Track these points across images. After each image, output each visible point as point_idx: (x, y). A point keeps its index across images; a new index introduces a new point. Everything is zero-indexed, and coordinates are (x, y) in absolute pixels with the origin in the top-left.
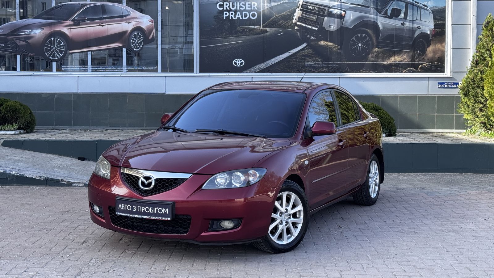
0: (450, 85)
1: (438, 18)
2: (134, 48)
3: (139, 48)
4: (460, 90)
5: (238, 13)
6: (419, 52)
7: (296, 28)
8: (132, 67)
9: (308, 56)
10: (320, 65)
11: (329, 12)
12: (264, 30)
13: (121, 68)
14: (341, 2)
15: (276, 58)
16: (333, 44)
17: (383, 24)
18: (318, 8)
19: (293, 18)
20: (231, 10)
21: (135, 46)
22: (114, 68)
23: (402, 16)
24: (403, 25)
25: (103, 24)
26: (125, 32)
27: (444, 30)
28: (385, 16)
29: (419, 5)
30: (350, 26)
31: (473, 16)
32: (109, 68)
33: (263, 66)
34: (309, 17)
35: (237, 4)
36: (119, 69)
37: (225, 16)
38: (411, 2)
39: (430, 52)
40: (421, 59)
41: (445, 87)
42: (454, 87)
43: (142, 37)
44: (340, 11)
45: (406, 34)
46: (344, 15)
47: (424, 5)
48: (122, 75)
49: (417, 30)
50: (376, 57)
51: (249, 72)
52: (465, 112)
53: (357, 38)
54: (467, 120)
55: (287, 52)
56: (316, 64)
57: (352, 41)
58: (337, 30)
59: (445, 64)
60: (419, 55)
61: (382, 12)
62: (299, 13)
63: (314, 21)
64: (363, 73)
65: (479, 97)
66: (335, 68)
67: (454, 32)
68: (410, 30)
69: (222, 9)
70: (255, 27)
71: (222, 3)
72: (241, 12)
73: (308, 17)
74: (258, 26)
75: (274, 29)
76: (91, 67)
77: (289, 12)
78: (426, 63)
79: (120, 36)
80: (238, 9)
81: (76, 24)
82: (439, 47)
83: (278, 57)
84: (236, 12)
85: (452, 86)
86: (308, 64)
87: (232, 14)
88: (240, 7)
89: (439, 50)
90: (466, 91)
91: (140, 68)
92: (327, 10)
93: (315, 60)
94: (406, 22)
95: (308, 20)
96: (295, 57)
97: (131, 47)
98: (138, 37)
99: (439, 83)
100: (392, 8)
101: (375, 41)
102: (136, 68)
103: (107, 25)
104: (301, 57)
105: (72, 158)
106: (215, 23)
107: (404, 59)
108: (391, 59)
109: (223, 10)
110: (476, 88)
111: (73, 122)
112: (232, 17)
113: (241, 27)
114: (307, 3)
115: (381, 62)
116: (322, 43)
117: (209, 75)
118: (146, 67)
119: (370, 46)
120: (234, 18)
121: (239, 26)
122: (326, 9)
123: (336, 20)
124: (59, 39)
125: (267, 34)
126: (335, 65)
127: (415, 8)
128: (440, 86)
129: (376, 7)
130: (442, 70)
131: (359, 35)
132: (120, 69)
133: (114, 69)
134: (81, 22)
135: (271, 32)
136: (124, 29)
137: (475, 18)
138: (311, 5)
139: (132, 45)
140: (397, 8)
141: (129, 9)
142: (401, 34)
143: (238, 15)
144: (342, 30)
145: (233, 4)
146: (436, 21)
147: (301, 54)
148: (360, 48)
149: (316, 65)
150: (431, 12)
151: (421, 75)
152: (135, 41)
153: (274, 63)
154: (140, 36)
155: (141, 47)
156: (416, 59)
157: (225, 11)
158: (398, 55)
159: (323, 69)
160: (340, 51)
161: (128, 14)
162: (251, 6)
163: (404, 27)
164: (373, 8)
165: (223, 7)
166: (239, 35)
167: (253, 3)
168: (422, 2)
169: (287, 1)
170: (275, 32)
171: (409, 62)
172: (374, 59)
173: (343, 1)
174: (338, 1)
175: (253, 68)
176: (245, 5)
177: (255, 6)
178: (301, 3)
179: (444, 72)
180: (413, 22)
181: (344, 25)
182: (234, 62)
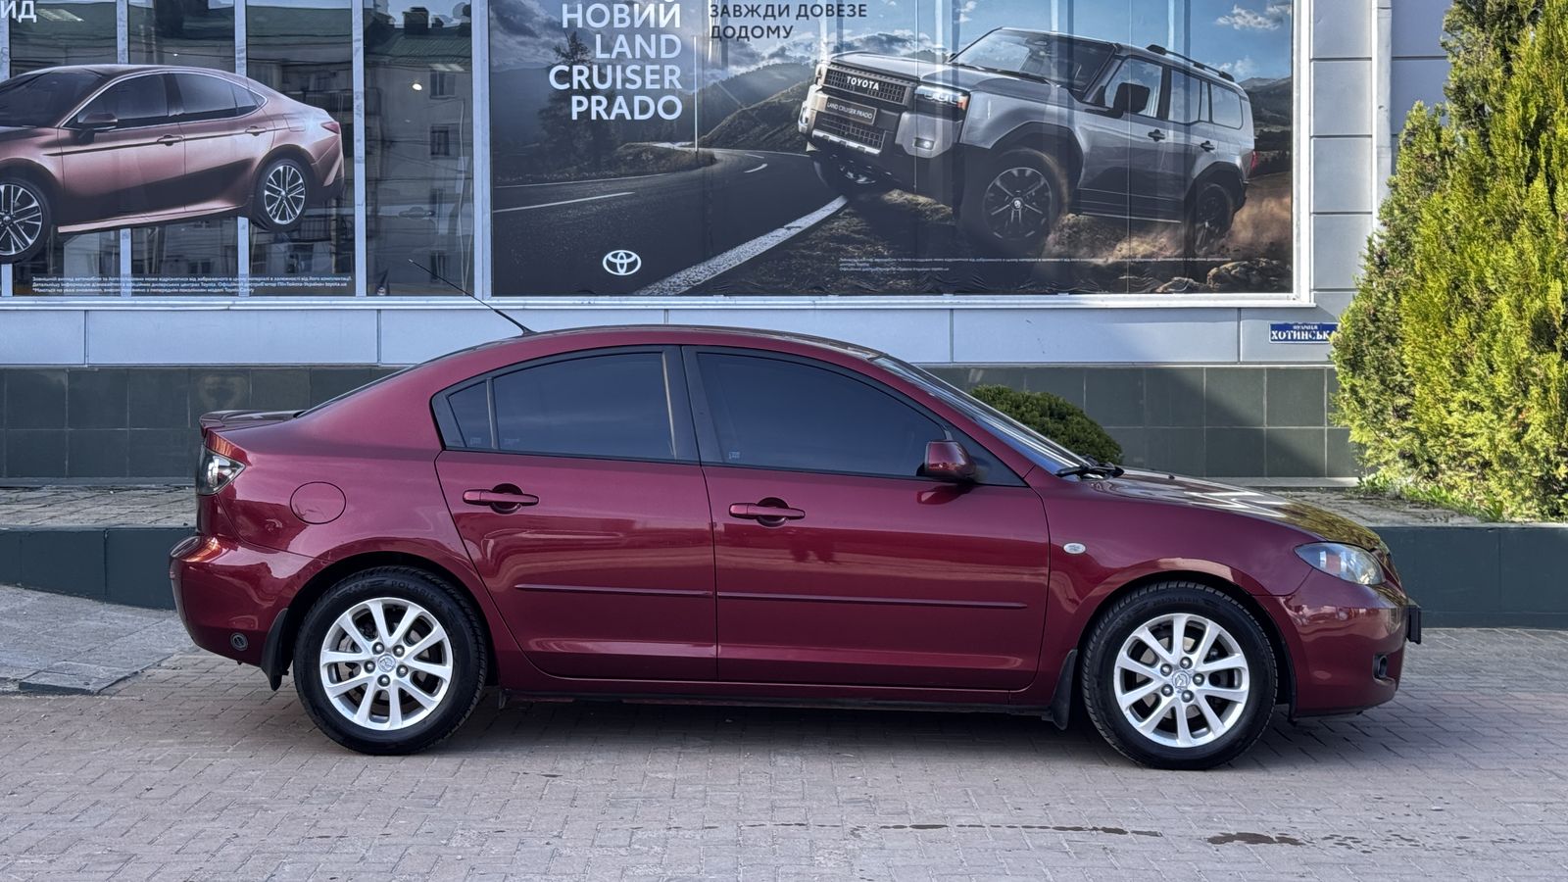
0: (1309, 331)
1: (1268, 114)
2: (275, 216)
3: (290, 218)
4: (1334, 349)
5: (620, 99)
7: (809, 148)
8: (268, 279)
9: (847, 240)
10: (888, 270)
11: (916, 97)
12: (704, 155)
13: (232, 281)
14: (955, 65)
15: (743, 246)
16: (930, 200)
17: (1092, 137)
18: (880, 82)
19: (798, 116)
20: (594, 91)
21: (277, 211)
22: (207, 282)
23: (1151, 110)
24: (1156, 139)
25: (170, 137)
26: (245, 164)
27: (1288, 153)
28: (1098, 108)
29: (1206, 72)
30: (984, 141)
31: (1380, 107)
32: (192, 282)
33: (701, 273)
34: (852, 111)
35: (614, 70)
37: (575, 110)
38: (1180, 65)
39: (1244, 225)
40: (1216, 247)
41: (1292, 340)
42: (1322, 340)
43: (301, 181)
44: (950, 93)
45: (1165, 168)
46: (964, 107)
47: (1223, 75)
48: (232, 305)
49: (1200, 153)
50: (1069, 242)
51: (656, 292)
52: (1352, 421)
53: (1008, 180)
54: (1362, 447)
55: (781, 226)
56: (874, 265)
57: (990, 191)
58: (944, 155)
59: (1291, 264)
60: (1210, 233)
61: (1089, 96)
62: (819, 101)
63: (868, 126)
64: (1027, 293)
65: (1394, 374)
66: (937, 277)
67: (1318, 161)
68: (1180, 154)
69: (567, 86)
70: (677, 146)
71: (567, 69)
72: (629, 97)
73: (848, 114)
74: (683, 144)
75: (737, 152)
76: (130, 279)
77: (787, 96)
78: (1227, 263)
79: (226, 178)
80: (619, 86)
81: (80, 137)
82: (1272, 208)
83: (753, 242)
84: (611, 96)
85: (1315, 335)
86: (850, 265)
87: (599, 103)
88: (625, 80)
89: (1274, 219)
90: (1353, 354)
91: (295, 282)
92: (908, 90)
93: (872, 253)
94: (1164, 127)
95: (847, 121)
96: (808, 242)
97: (266, 214)
98: (288, 178)
99: (1274, 327)
100: (1117, 82)
101: (1065, 190)
102: (283, 281)
103: (184, 140)
104: (826, 243)
105: (22, 590)
106: (545, 133)
107: (1161, 249)
108: (1118, 248)
109: (571, 92)
110: (1383, 343)
111: (67, 463)
112: (598, 112)
113: (628, 147)
114: (842, 66)
115: (1088, 260)
116: (895, 196)
117: (526, 304)
118: (315, 279)
119: (1050, 208)
120: (605, 117)
121: (623, 143)
122: (905, 88)
123: (939, 121)
124: (22, 190)
125: (716, 167)
126: (936, 269)
127: (1195, 83)
128: (1277, 335)
129: (1067, 80)
130: (1285, 283)
131: (1015, 172)
132: (229, 288)
133: (209, 287)
134: (96, 131)
135: (728, 163)
136: (242, 155)
137: (1385, 115)
138: (857, 73)
139: (269, 205)
140: (1134, 83)
141: (257, 88)
142: (1150, 169)
143: (620, 107)
144: (958, 153)
145: (603, 71)
146: (1261, 125)
147: (827, 234)
148: (1017, 213)
149: (877, 269)
150: (1246, 96)
151: (1215, 299)
152: (279, 194)
153: (738, 263)
154: (295, 178)
155: (298, 212)
156: (1200, 247)
157: (577, 93)
158: (1142, 235)
159: (899, 282)
160: (953, 224)
161: (252, 104)
162: (662, 81)
163: (1158, 145)
164: (1058, 83)
165: (568, 79)
166: (623, 171)
167: (667, 68)
168: (1215, 66)
169: (777, 61)
170: (740, 162)
171: (1178, 259)
172: (1063, 250)
173: (960, 60)
174: (943, 63)
175: (669, 279)
176: (641, 73)
177: (674, 79)
178: (823, 67)
179: (1289, 289)
180: (1187, 127)
181: (964, 139)
182: (608, 261)
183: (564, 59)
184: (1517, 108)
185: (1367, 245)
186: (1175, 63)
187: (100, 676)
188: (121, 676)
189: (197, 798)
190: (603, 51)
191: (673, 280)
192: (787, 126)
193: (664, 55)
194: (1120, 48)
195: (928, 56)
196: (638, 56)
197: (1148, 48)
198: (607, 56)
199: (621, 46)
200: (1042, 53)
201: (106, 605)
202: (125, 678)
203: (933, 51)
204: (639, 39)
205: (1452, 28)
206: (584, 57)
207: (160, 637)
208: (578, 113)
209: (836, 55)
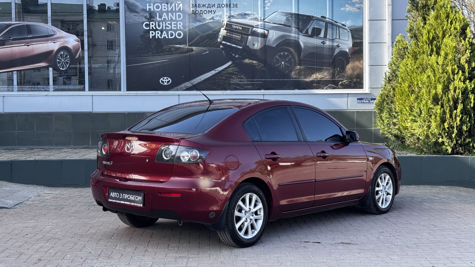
0: (368, 100)
1: (356, 36)
2: (60, 67)
4: (375, 105)
5: (164, 32)
6: (338, 69)
7: (221, 47)
8: (59, 86)
9: (232, 74)
10: (245, 83)
11: (253, 31)
12: (190, 49)
13: (48, 87)
14: (264, 22)
15: (202, 76)
16: (257, 62)
17: (304, 43)
18: (242, 27)
19: (218, 37)
20: (157, 30)
21: (61, 66)
22: (40, 87)
23: (322, 35)
24: (324, 44)
25: (29, 44)
26: (51, 52)
27: (362, 48)
28: (306, 35)
29: (338, 24)
30: (273, 44)
31: (389, 34)
32: (35, 87)
33: (188, 84)
34: (234, 36)
35: (163, 23)
36: (45, 88)
37: (151, 35)
39: (349, 69)
40: (341, 76)
41: (363, 103)
42: (372, 103)
44: (263, 30)
45: (326, 52)
46: (267, 35)
47: (343, 25)
48: (48, 94)
49: (336, 48)
50: (298, 74)
51: (176, 89)
53: (280, 55)
55: (213, 70)
56: (241, 81)
57: (275, 59)
58: (261, 49)
59: (363, 80)
60: (339, 72)
61: (304, 31)
62: (224, 32)
63: (239, 40)
64: (286, 89)
65: (393, 112)
66: (259, 85)
67: (370, 50)
68: (330, 48)
69: (149, 28)
70: (182, 46)
71: (148, 23)
72: (167, 31)
73: (233, 37)
74: (184, 45)
75: (200, 48)
76: (17, 87)
77: (214, 31)
78: (344, 80)
79: (46, 56)
80: (164, 28)
81: (1, 44)
82: (357, 64)
83: (204, 75)
84: (162, 31)
85: (370, 101)
86: (233, 81)
87: (158, 33)
88: (166, 26)
89: (358, 67)
90: (381, 107)
91: (66, 87)
92: (250, 30)
93: (240, 78)
94: (326, 40)
95: (232, 39)
96: (221, 75)
97: (58, 67)
98: (64, 56)
99: (358, 99)
100: (312, 27)
101: (297, 59)
102: (63, 87)
103: (33, 44)
104: (226, 75)
106: (142, 42)
107: (325, 76)
108: (312, 76)
109: (150, 30)
110: (390, 104)
112: (158, 36)
113: (167, 47)
114: (231, 22)
115: (304, 80)
116: (247, 61)
117: (137, 93)
118: (72, 86)
119: (292, 64)
120: (160, 37)
121: (166, 45)
122: (249, 29)
123: (260, 38)
125: (193, 52)
126: (259, 83)
127: (335, 27)
128: (359, 101)
129: (297, 26)
130: (361, 86)
131: (282, 53)
132: (47, 89)
133: (41, 89)
134: (6, 42)
135: (197, 51)
136: (50, 49)
137: (390, 37)
138: (235, 24)
139: (59, 64)
140: (317, 27)
141: (55, 29)
142: (322, 53)
143: (165, 34)
144: (265, 48)
145: (159, 24)
146: (354, 40)
147: (227, 72)
148: (283, 66)
149: (241, 83)
150: (350, 31)
151: (341, 91)
152: (62, 61)
153: (200, 81)
154: (67, 56)
155: (68, 66)
156: (336, 76)
157: (152, 30)
158: (319, 72)
159: (248, 86)
160: (264, 69)
161: (53, 33)
162: (177, 27)
163: (324, 46)
164: (295, 27)
165: (149, 26)
166: (166, 54)
167: (178, 23)
168: (341, 22)
169: (211, 21)
170: (201, 51)
171: (330, 79)
172: (296, 77)
173: (266, 20)
174: (261, 21)
175: (180, 86)
176: (171, 24)
177: (181, 26)
178: (225, 23)
179: (362, 88)
180: (333, 40)
181: (267, 44)
182: (161, 80)
183: (147, 20)
184: (426, 34)
185: (385, 75)
186: (329, 21)
187: (11, 203)
188: (17, 203)
189: (41, 237)
190: (159, 18)
191: (181, 86)
192: (214, 40)
193: (177, 19)
194: (313, 17)
195: (256, 19)
196: (170, 19)
197: (321, 17)
198: (160, 19)
199: (165, 16)
200: (290, 18)
201: (11, 183)
202: (18, 204)
203: (257, 18)
204: (170, 14)
205: (409, 11)
206: (154, 19)
207: (28, 192)
208: (152, 36)
209: (229, 19)
